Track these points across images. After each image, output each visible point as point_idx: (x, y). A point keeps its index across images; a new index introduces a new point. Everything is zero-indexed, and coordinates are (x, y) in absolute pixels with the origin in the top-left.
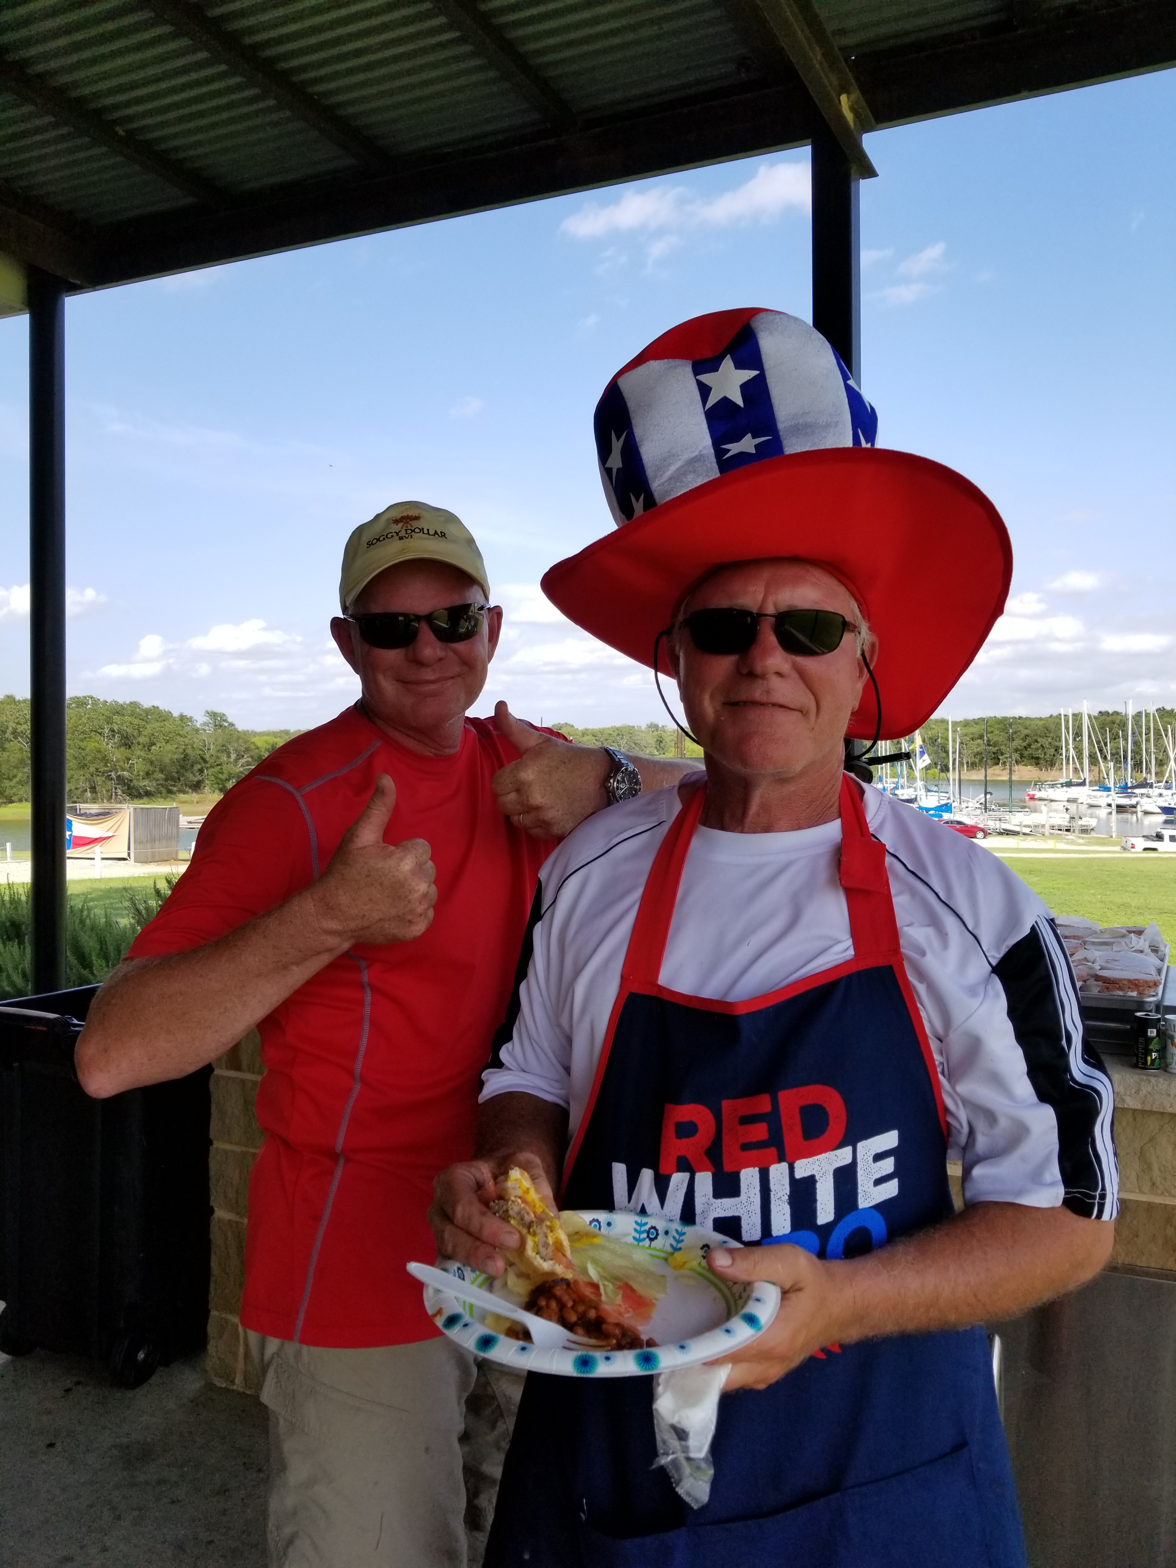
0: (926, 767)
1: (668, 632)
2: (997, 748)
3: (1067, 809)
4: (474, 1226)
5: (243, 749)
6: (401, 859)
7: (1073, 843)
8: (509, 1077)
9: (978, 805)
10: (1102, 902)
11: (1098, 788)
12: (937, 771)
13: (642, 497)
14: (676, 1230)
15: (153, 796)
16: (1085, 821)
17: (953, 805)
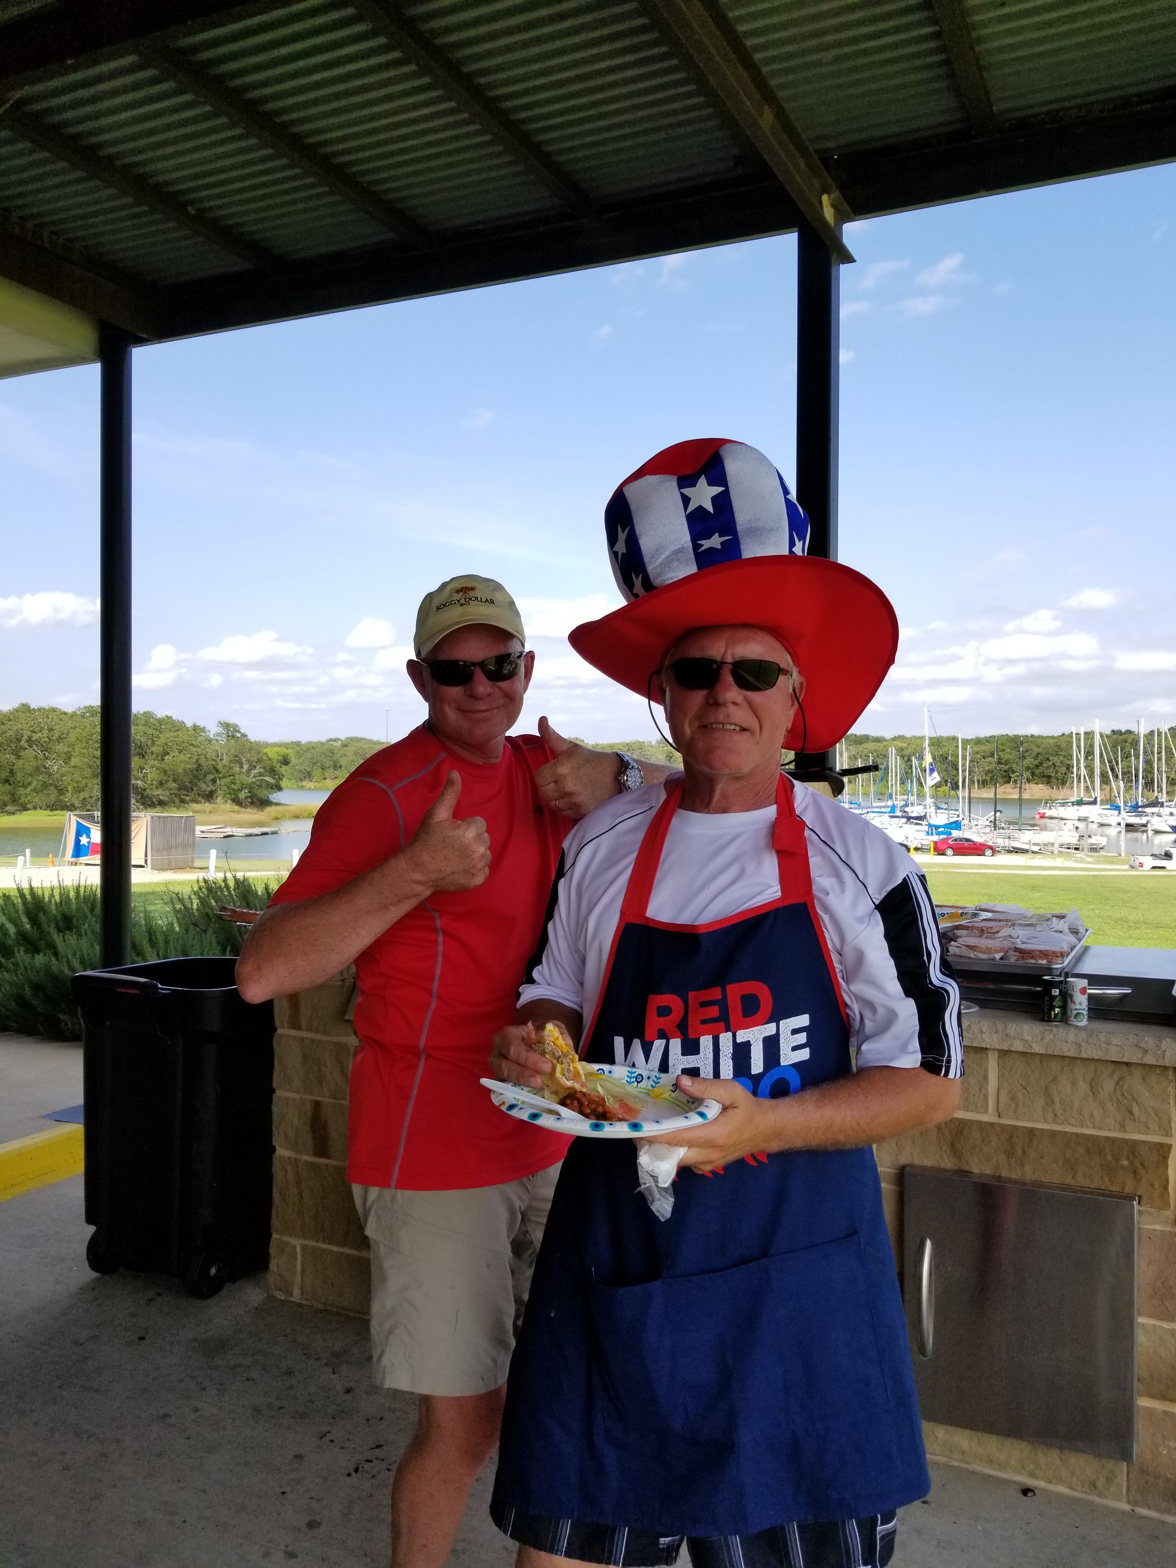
0: (935, 784)
1: (658, 672)
2: (1008, 766)
3: (1077, 828)
4: (522, 1059)
5: (255, 759)
6: (466, 830)
7: (1082, 861)
8: (539, 990)
9: (988, 823)
10: (1100, 917)
11: (1109, 807)
12: (947, 788)
13: (641, 576)
14: (656, 1076)
15: (166, 804)
16: (1093, 840)
17: (963, 822)
